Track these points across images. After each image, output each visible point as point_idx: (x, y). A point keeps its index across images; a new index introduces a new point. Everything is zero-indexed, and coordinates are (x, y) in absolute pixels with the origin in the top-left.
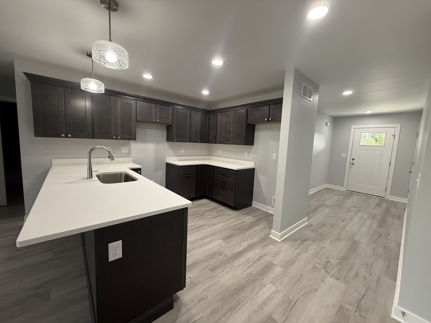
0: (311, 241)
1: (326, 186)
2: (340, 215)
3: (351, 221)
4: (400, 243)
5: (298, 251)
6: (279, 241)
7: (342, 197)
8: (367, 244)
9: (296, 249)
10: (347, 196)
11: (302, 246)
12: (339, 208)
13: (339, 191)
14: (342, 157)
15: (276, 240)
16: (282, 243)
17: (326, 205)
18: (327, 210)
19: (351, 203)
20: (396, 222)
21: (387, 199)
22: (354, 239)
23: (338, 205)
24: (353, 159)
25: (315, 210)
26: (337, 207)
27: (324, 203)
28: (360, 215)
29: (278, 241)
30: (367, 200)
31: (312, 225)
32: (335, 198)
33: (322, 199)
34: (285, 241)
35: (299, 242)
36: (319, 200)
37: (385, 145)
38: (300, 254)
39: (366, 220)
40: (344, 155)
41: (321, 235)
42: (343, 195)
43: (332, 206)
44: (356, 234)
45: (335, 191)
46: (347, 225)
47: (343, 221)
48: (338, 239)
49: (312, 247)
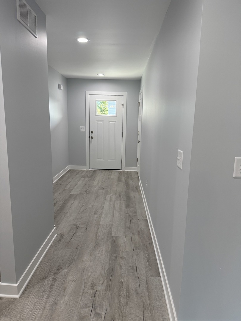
0: (67, 266)
1: (69, 168)
2: (91, 206)
3: (103, 208)
4: (147, 220)
5: (51, 300)
6: (17, 297)
7: (87, 179)
8: (124, 237)
9: (49, 296)
10: (92, 176)
11: (57, 282)
12: (88, 194)
13: (83, 171)
14: (81, 130)
15: (12, 298)
16: (22, 298)
17: (73, 195)
18: (76, 203)
19: (97, 185)
20: (137, 195)
21: (123, 171)
22: (112, 235)
23: (86, 192)
24: (92, 132)
25: (63, 207)
26: (85, 194)
27: (71, 193)
28: (108, 197)
29: (15, 299)
30: (109, 176)
31: (63, 235)
32: (81, 182)
33: (67, 188)
34: (28, 291)
35: (50, 279)
36: (65, 190)
37: (116, 114)
38: (55, 304)
39: (115, 202)
40: (82, 128)
41: (76, 248)
42: (87, 176)
43: (81, 194)
44: (112, 225)
45: (79, 172)
46: (100, 217)
47: (95, 213)
48: (97, 244)
49: (70, 278)
